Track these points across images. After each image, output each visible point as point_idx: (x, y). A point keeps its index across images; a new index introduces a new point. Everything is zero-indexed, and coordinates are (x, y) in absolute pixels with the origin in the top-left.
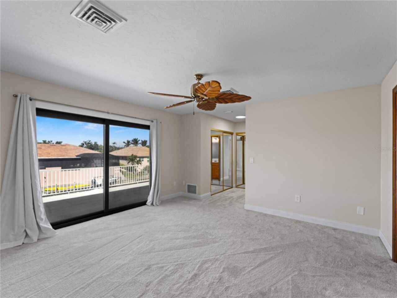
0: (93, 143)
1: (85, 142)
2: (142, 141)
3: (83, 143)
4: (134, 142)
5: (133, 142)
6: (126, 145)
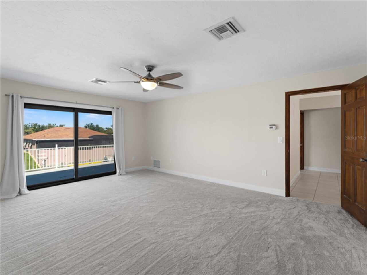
0: (95, 126)
1: (88, 125)
3: (86, 125)
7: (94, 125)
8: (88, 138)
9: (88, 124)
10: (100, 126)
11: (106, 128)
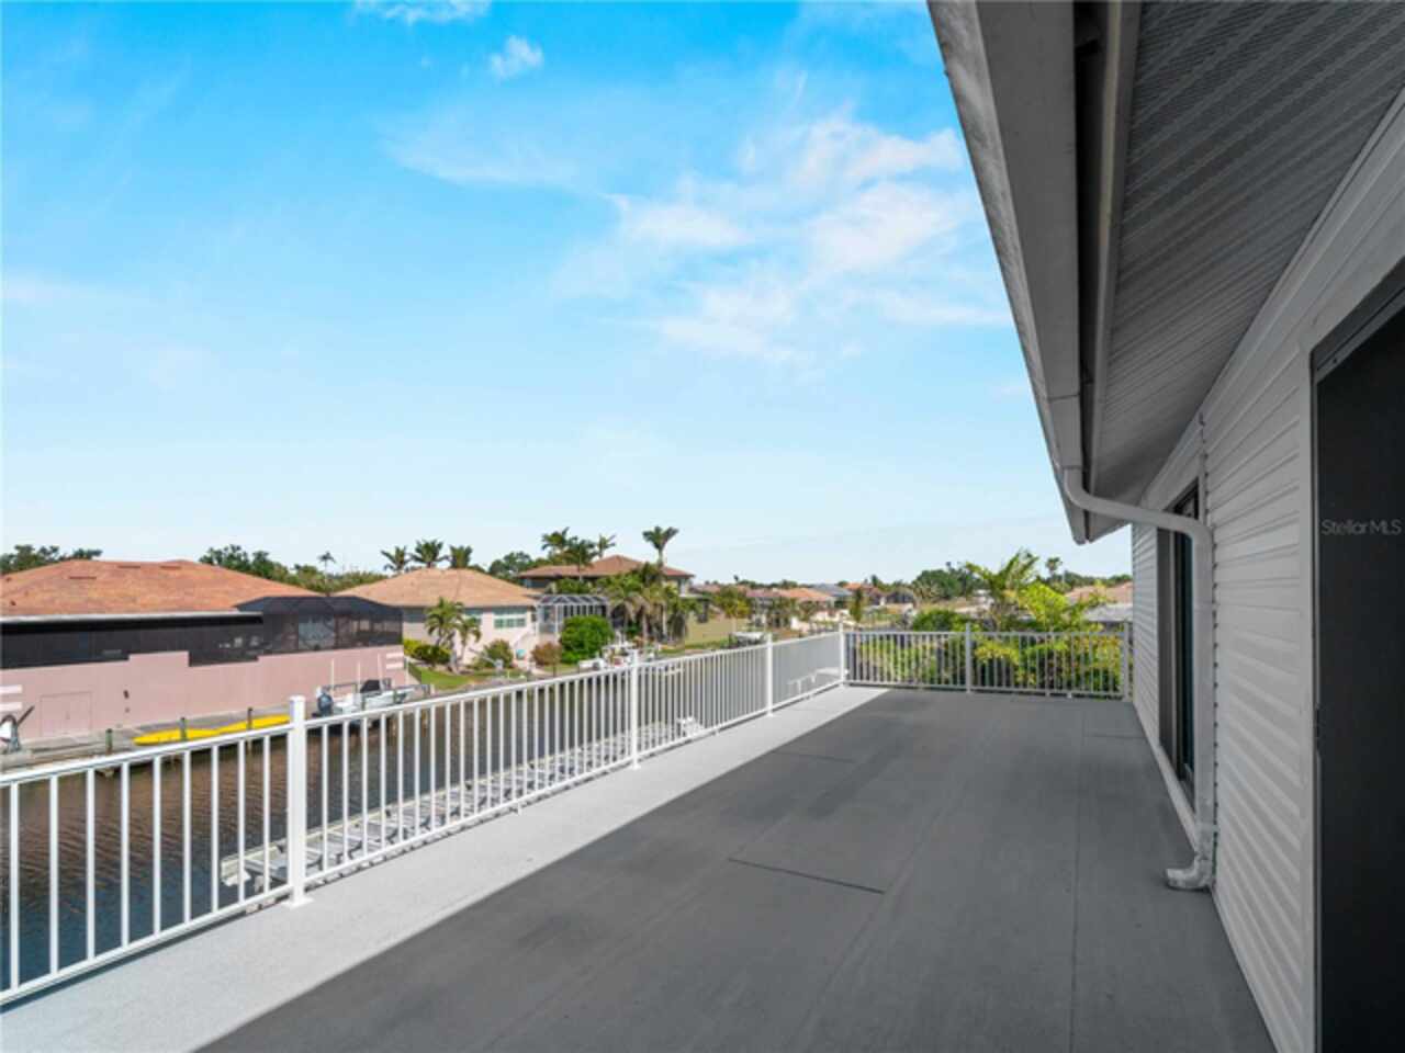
0: (251, 559)
1: (219, 553)
2: (453, 549)
3: (208, 555)
4: (424, 556)
5: (419, 555)
6: (390, 562)
7: (245, 554)
8: (236, 613)
9: (216, 549)
10: (272, 558)
11: (297, 567)
